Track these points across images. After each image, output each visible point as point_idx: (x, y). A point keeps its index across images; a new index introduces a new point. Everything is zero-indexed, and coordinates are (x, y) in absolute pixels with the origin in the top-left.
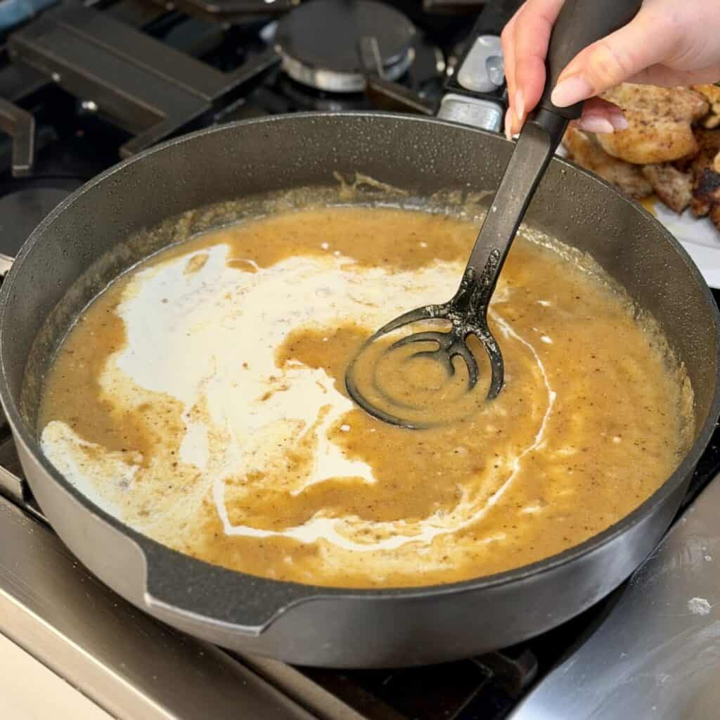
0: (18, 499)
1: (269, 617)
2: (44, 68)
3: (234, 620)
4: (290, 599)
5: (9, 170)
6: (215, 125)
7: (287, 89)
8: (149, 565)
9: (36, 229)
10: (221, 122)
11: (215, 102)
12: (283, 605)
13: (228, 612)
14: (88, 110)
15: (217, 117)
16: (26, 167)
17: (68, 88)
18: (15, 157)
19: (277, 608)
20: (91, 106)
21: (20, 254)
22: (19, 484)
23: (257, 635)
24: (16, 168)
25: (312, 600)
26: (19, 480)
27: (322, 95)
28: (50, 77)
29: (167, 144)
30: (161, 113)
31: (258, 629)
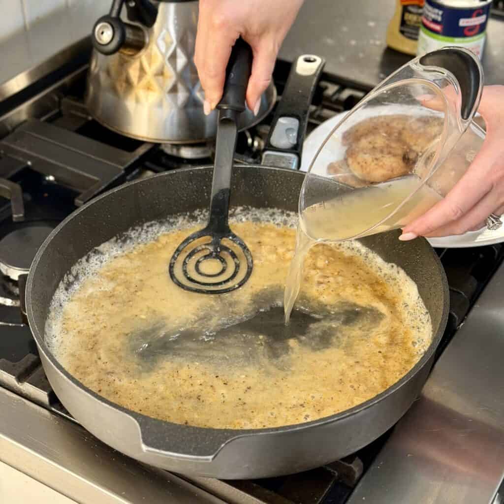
0: (46, 405)
1: (217, 450)
2: (21, 159)
3: (196, 453)
4: (227, 438)
5: (11, 217)
6: (127, 182)
7: (164, 160)
8: (141, 429)
9: (41, 246)
10: (129, 181)
11: (126, 169)
12: (223, 442)
13: (192, 450)
14: (49, 181)
15: (128, 177)
16: (21, 215)
17: (36, 169)
18: (13, 210)
19: (220, 444)
20: (51, 178)
21: (35, 261)
22: (46, 396)
23: (211, 461)
24: (15, 216)
25: (238, 438)
26: (46, 393)
27: (185, 161)
28: (26, 162)
29: (110, 192)
30: (96, 178)
31: (211, 457)
